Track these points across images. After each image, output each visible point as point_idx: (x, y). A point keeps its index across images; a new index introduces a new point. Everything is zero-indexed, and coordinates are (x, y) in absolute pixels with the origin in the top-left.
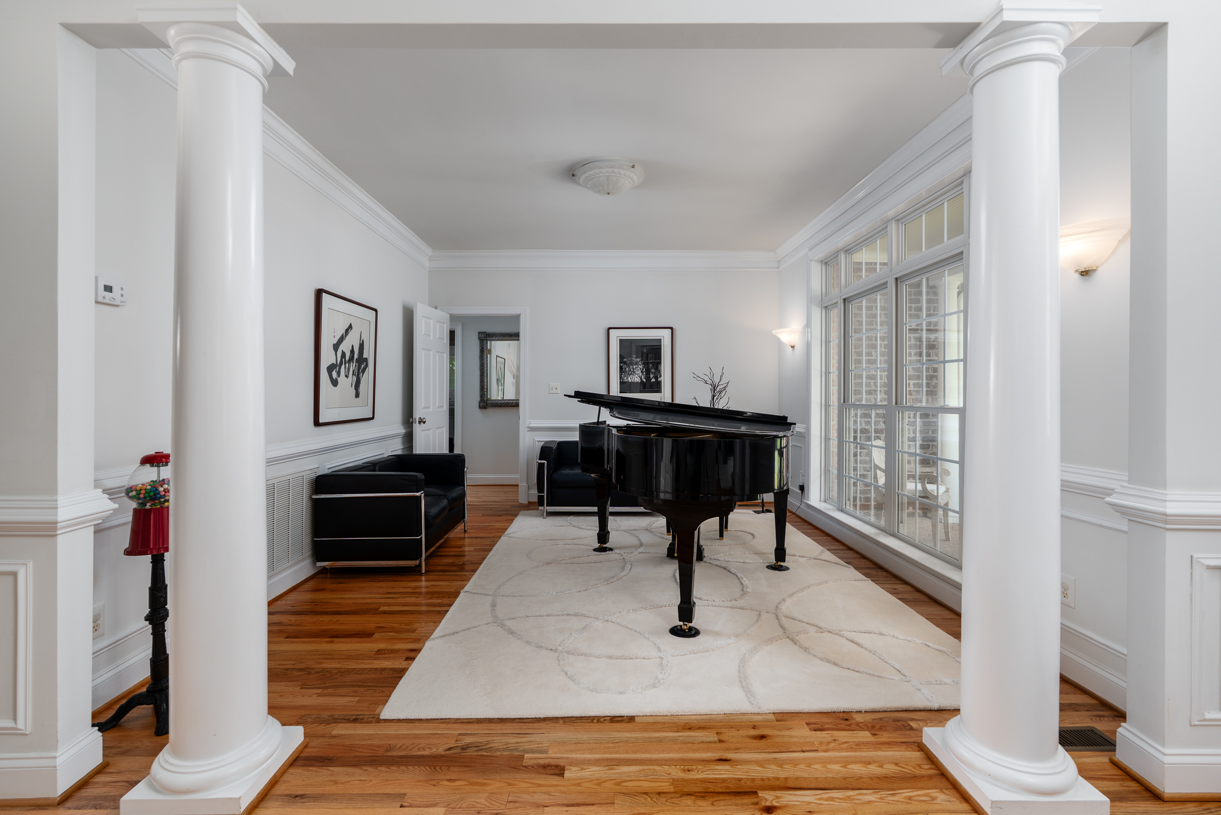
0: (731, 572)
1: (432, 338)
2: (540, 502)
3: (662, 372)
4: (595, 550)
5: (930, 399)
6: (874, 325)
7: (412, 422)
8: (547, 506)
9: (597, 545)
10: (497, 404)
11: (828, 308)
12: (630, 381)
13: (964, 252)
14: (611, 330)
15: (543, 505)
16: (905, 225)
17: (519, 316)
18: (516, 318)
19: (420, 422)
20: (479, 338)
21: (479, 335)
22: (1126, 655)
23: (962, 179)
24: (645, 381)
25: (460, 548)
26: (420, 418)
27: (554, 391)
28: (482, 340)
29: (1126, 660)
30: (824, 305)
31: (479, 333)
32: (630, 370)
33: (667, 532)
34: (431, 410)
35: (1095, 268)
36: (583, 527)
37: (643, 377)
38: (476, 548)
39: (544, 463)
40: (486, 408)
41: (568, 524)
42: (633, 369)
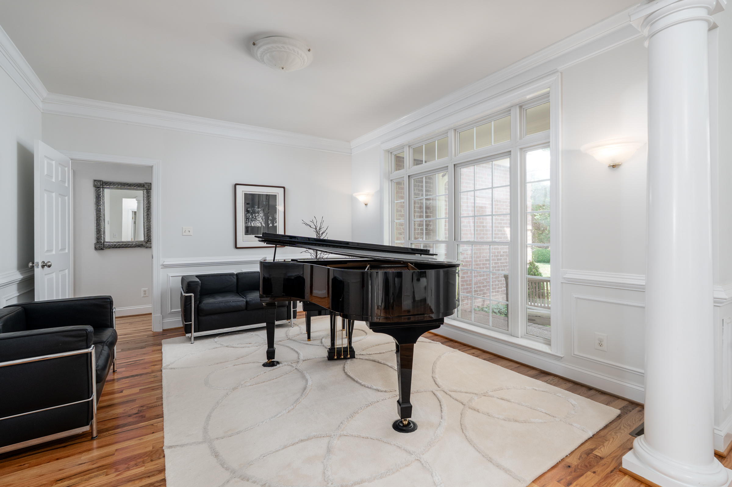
0: (380, 363)
1: (54, 180)
2: (187, 329)
3: (277, 220)
4: (265, 365)
5: (428, 237)
6: (403, 194)
7: (33, 267)
8: (194, 332)
9: (266, 361)
10: (115, 245)
11: (393, 181)
12: (253, 225)
13: (512, 151)
14: (237, 186)
15: (191, 332)
16: (459, 133)
17: (152, 167)
18: (150, 168)
19: (43, 267)
20: (95, 186)
21: (94, 183)
22: (643, 374)
23: (510, 108)
24: (264, 225)
25: (122, 392)
26: (44, 262)
27: (187, 233)
28: (98, 187)
29: (643, 376)
30: (391, 179)
31: (95, 181)
32: (253, 218)
33: (308, 339)
34: (54, 252)
35: (620, 164)
36: (236, 346)
37: (263, 222)
38: (141, 388)
39: (191, 296)
40: (103, 249)
41: (220, 346)
42: (256, 217)
